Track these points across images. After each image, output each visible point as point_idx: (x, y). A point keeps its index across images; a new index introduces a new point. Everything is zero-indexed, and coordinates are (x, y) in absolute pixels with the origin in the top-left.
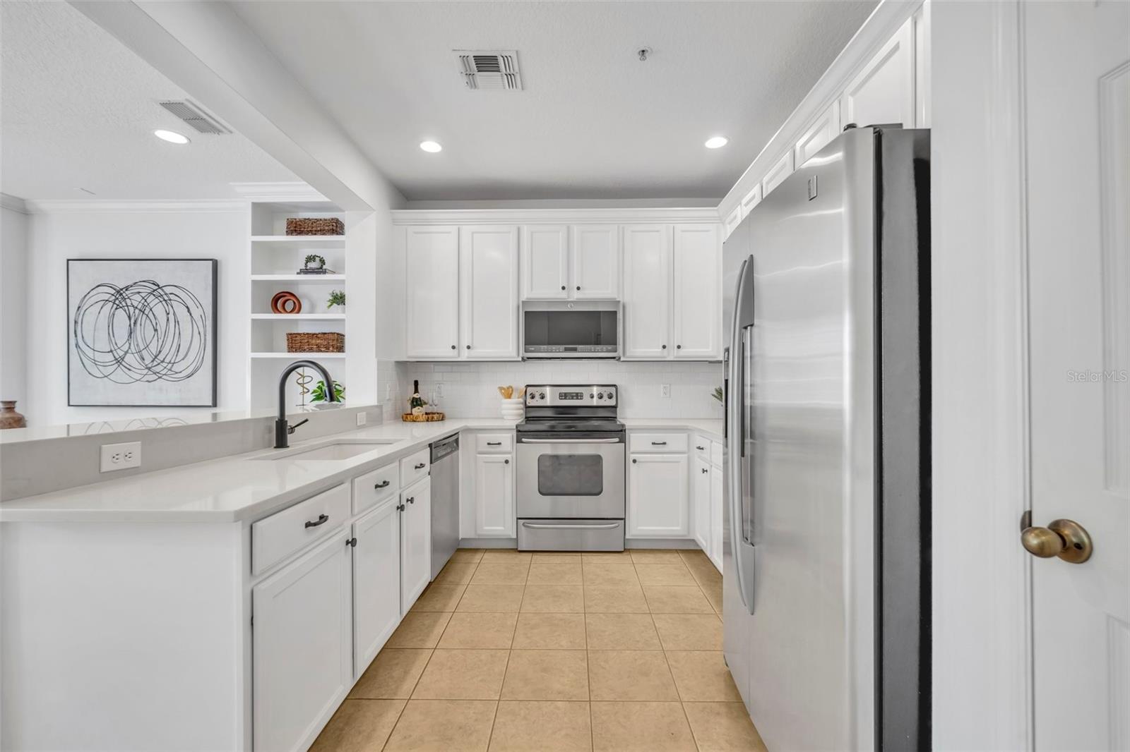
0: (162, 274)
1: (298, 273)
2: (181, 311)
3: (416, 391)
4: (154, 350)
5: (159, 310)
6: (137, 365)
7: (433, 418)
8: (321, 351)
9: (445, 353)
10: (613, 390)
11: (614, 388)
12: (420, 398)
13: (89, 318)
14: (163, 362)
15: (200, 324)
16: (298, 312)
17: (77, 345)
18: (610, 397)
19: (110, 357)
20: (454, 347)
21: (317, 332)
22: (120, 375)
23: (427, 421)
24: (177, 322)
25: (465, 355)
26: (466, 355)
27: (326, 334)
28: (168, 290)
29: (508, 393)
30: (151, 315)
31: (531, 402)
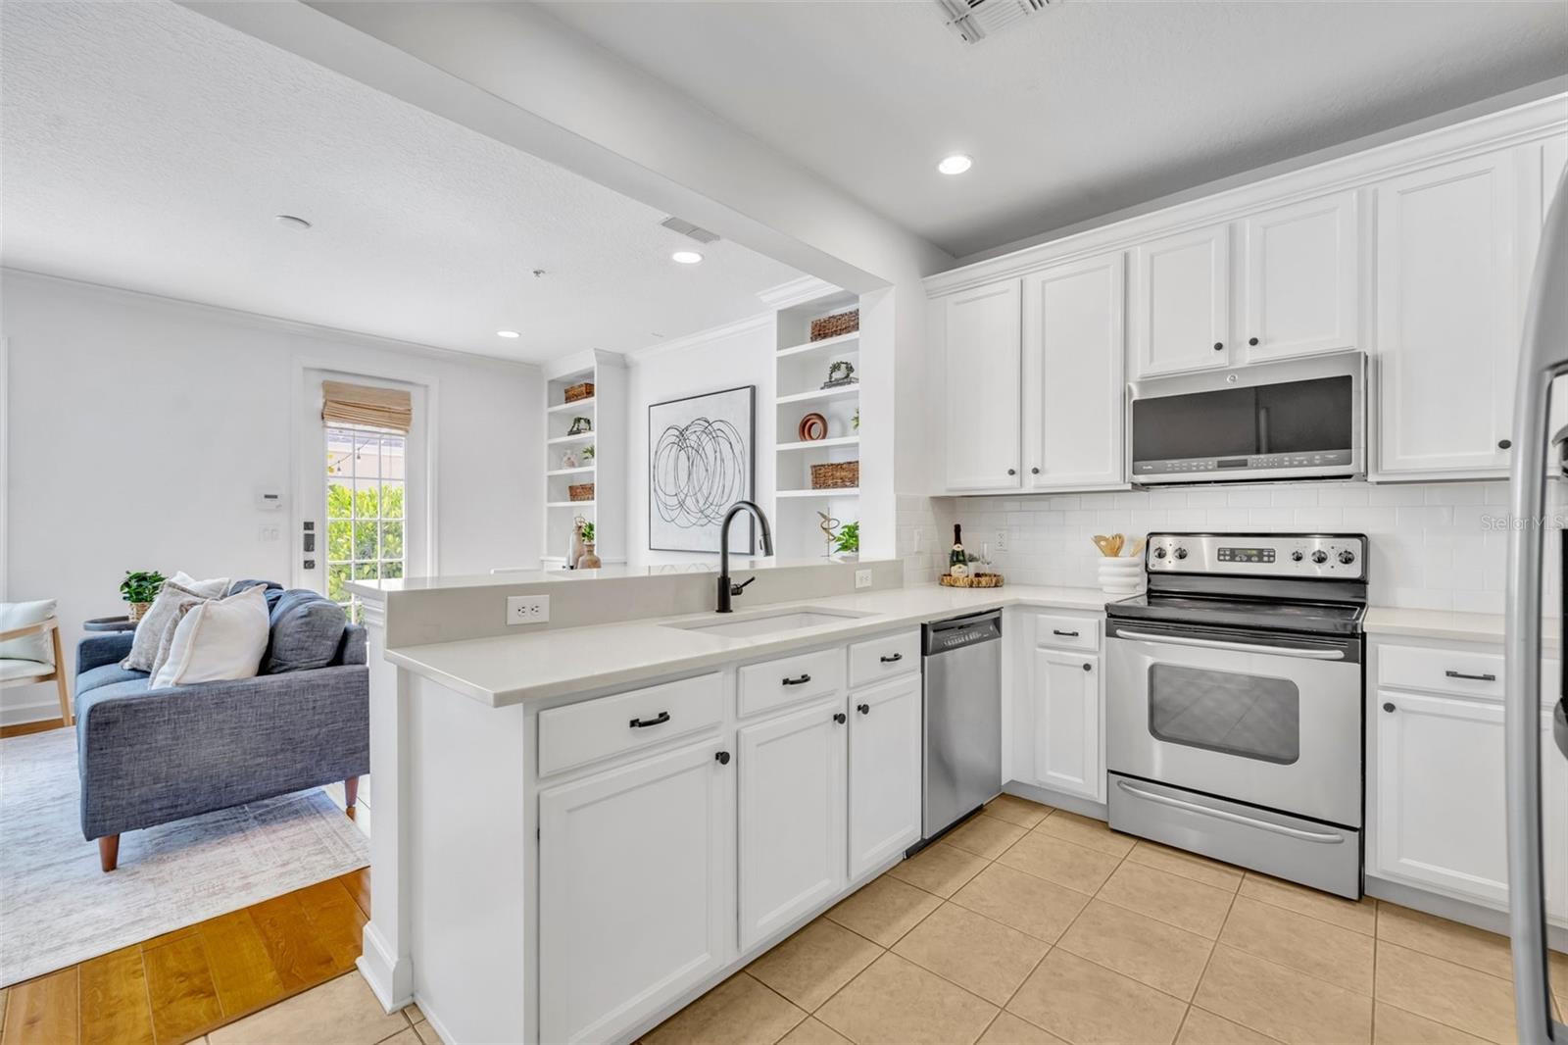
0: (710, 409)
1: (822, 388)
2: (725, 446)
3: (958, 540)
4: (705, 492)
5: (709, 448)
6: (693, 508)
7: (979, 583)
8: (846, 486)
9: (1000, 482)
10: (1355, 546)
11: (1357, 542)
12: (963, 551)
13: (662, 462)
14: (711, 504)
15: (740, 461)
16: (824, 437)
17: (655, 490)
18: (1347, 560)
19: (674, 501)
20: (1012, 472)
21: (842, 461)
22: (682, 520)
23: (971, 586)
24: (722, 460)
25: (1031, 484)
26: (1033, 483)
27: (850, 463)
28: (716, 426)
29: (1113, 547)
30: (703, 455)
31: (1156, 565)
